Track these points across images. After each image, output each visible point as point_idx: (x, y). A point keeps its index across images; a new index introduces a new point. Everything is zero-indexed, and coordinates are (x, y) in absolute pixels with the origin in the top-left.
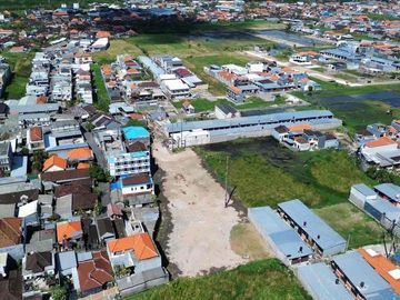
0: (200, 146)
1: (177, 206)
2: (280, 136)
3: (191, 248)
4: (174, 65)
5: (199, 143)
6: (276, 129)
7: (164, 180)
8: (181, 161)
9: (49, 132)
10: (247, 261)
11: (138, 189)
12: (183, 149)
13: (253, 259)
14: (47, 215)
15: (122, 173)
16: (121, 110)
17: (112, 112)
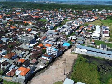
0: (82, 55)
1: (53, 67)
3: (40, 80)
5: (82, 54)
7: (59, 60)
8: (70, 56)
9: (49, 39)
11: (45, 58)
14: (24, 56)
15: (50, 53)
16: (72, 38)
17: (69, 38)
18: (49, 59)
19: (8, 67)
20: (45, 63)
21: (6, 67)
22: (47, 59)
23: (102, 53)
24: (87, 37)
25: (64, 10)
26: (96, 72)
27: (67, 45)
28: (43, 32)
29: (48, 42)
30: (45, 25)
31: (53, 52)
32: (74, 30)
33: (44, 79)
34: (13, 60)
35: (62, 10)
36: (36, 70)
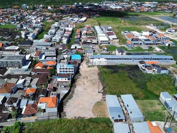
0: (101, 66)
1: (78, 89)
2: (140, 66)
3: (75, 107)
4: (108, 30)
5: (102, 64)
6: (139, 62)
7: (79, 78)
8: (90, 71)
9: (44, 54)
10: (96, 117)
12: (94, 66)
13: (98, 116)
14: (27, 85)
15: (62, 73)
16: (76, 47)
17: (72, 48)
18: (69, 79)
20: (65, 87)
24: (93, 44)
30: (20, 34)
31: (68, 70)
32: (71, 36)
33: (79, 104)
34: (15, 93)
36: (61, 97)
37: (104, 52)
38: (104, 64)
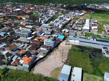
0: (75, 45)
1: (51, 57)
3: (42, 67)
4: (94, 23)
5: (75, 44)
6: (103, 47)
7: (56, 50)
8: (65, 47)
9: (44, 32)
10: (50, 77)
11: (44, 49)
12: (70, 44)
13: (52, 77)
14: (24, 48)
15: (47, 45)
16: (65, 31)
17: (62, 31)
18: (47, 50)
19: (12, 58)
20: (44, 53)
21: (9, 57)
22: (46, 50)
23: (93, 43)
24: (78, 30)
25: (54, 5)
26: (89, 59)
27: (61, 37)
28: (38, 26)
29: (44, 35)
30: (38, 20)
31: (50, 44)
32: (67, 24)
33: (45, 66)
34: (15, 51)
35: (53, 5)
36: (37, 59)
37: (83, 37)
38: (77, 45)
